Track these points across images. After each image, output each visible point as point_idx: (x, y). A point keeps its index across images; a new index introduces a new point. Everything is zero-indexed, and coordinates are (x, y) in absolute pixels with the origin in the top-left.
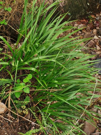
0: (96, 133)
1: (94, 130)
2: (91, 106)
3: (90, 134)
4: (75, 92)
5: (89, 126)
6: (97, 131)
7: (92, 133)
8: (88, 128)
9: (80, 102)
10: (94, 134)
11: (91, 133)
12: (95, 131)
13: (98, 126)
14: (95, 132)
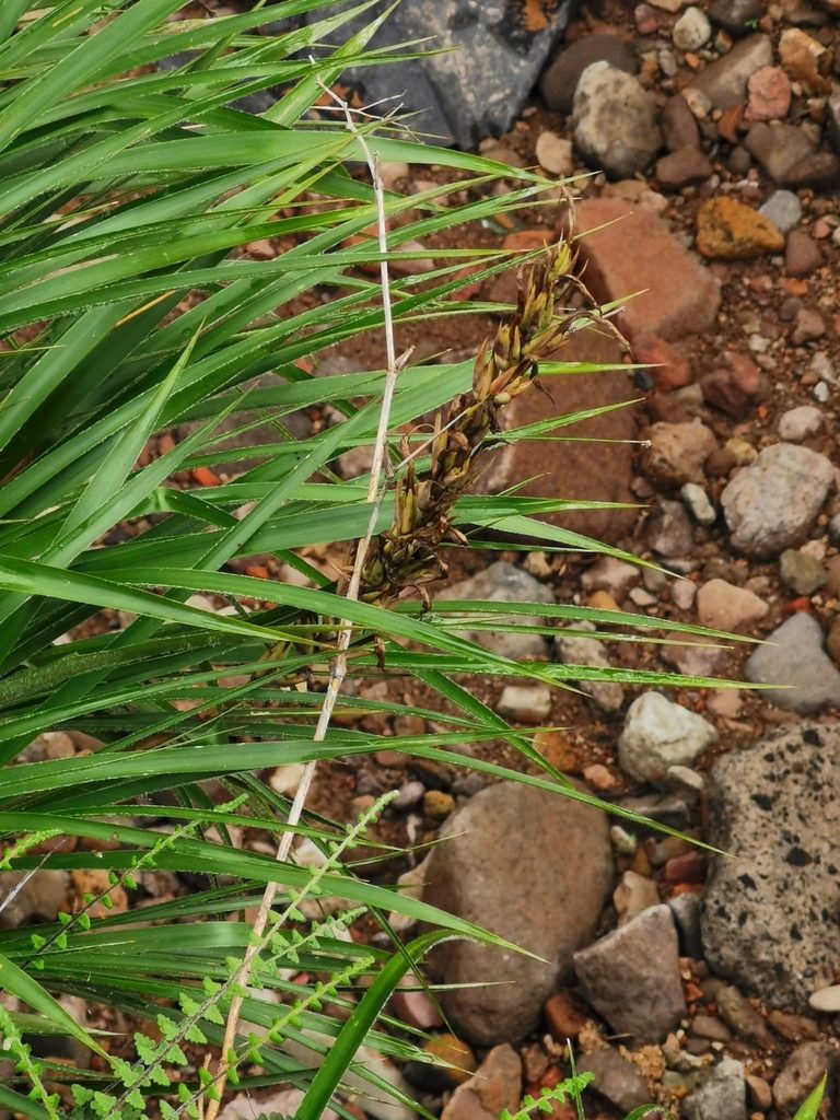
0: (624, 929)
1: (597, 901)
2: (416, 524)
3: (555, 967)
4: (134, 423)
5: (514, 863)
6: (633, 901)
7: (582, 945)
8: (504, 903)
9: (242, 536)
10: (605, 946)
11: (565, 957)
12: (608, 901)
13: (619, 831)
14: (607, 916)
